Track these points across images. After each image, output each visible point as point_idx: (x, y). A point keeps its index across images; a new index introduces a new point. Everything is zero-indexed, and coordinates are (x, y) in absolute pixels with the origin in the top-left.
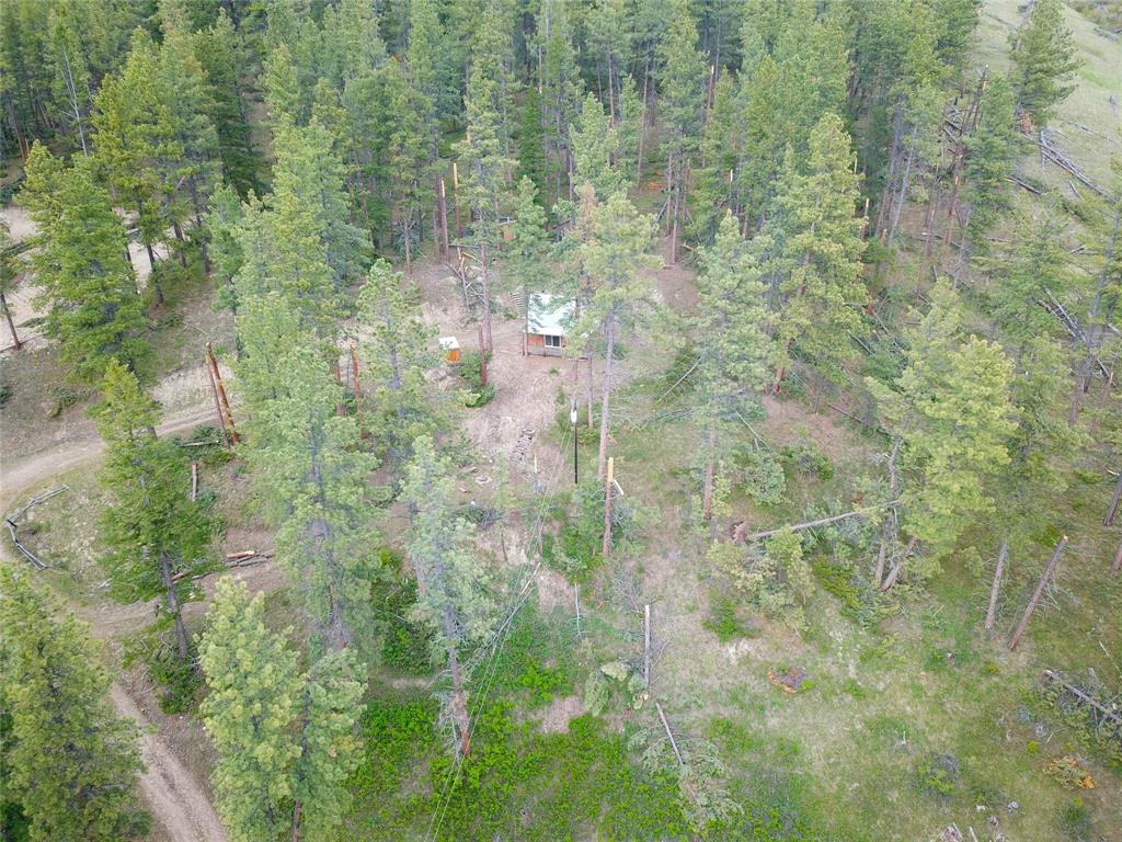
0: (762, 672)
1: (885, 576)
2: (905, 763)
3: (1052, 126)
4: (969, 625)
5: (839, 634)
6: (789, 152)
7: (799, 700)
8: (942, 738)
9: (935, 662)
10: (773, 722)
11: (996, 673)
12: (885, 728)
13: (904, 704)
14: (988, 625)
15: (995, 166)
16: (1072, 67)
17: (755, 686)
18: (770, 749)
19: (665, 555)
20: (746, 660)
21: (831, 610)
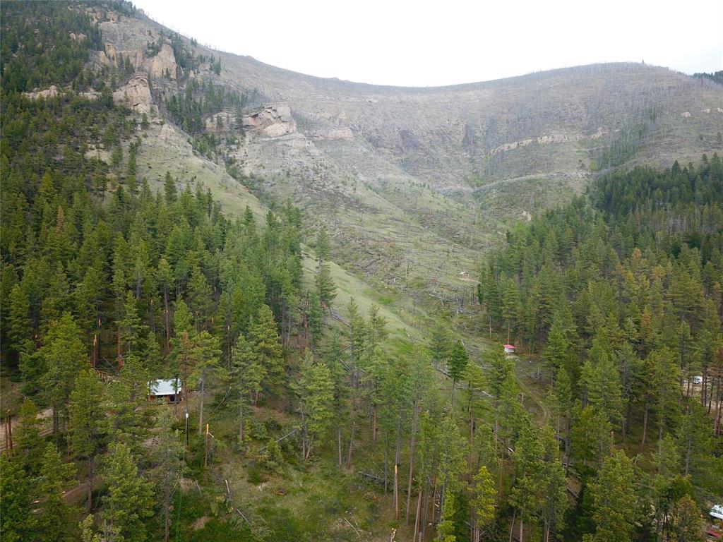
0: (272, 491)
1: (306, 454)
2: (323, 507)
3: (334, 307)
4: (334, 465)
5: (294, 474)
6: (251, 317)
7: (286, 497)
8: (332, 498)
9: (326, 477)
10: (278, 505)
11: (345, 476)
12: (314, 498)
13: (319, 491)
14: (340, 463)
15: (317, 319)
16: (335, 288)
17: (270, 496)
18: (279, 513)
19: (228, 463)
20: (265, 489)
21: (291, 468)
